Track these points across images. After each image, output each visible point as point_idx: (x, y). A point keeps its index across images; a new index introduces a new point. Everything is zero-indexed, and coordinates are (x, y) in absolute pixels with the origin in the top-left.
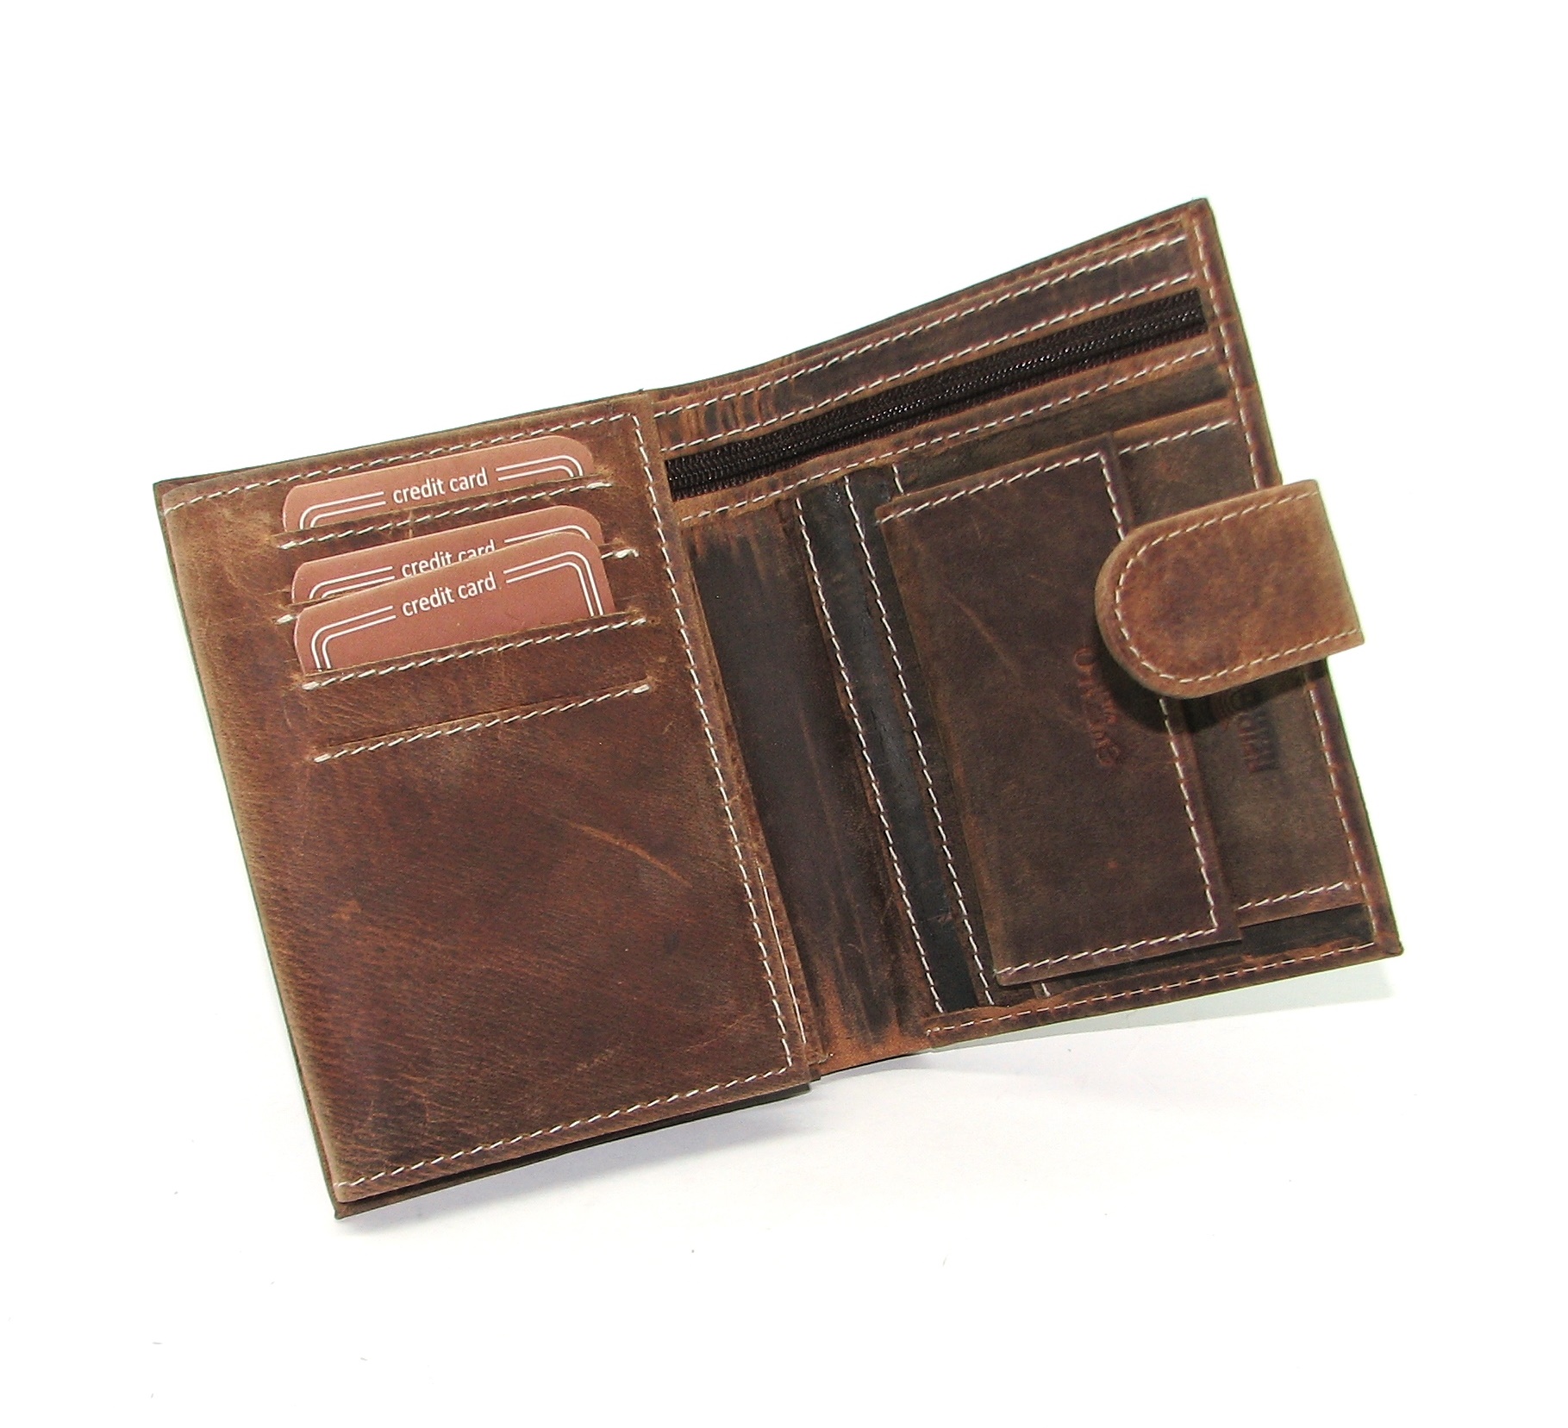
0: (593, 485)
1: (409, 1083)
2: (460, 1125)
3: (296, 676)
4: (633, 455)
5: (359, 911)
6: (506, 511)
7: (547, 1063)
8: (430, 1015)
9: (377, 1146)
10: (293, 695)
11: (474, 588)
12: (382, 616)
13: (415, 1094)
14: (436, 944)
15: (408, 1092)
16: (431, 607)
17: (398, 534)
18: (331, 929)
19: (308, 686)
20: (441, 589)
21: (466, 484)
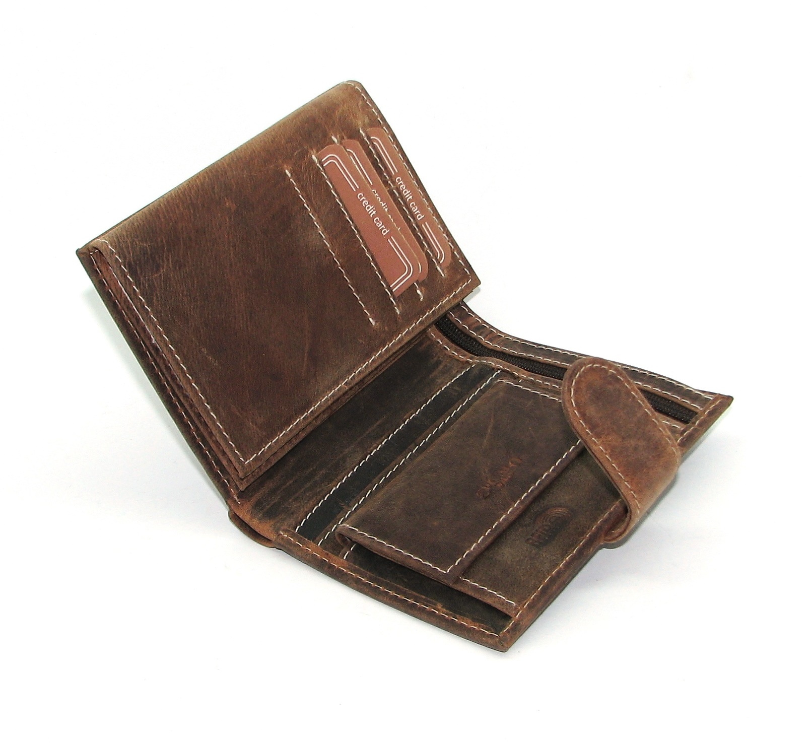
0: (439, 268)
1: (168, 260)
2: (157, 295)
3: (315, 151)
4: (456, 285)
5: (233, 211)
6: (413, 230)
7: (200, 332)
8: (201, 262)
9: (133, 253)
10: (307, 152)
11: (380, 225)
12: (353, 185)
13: (163, 265)
14: (232, 255)
15: (163, 261)
16: (365, 207)
17: (386, 183)
18: (220, 199)
19: (314, 157)
20: (374, 209)
21: (415, 210)
